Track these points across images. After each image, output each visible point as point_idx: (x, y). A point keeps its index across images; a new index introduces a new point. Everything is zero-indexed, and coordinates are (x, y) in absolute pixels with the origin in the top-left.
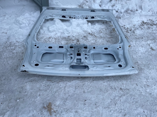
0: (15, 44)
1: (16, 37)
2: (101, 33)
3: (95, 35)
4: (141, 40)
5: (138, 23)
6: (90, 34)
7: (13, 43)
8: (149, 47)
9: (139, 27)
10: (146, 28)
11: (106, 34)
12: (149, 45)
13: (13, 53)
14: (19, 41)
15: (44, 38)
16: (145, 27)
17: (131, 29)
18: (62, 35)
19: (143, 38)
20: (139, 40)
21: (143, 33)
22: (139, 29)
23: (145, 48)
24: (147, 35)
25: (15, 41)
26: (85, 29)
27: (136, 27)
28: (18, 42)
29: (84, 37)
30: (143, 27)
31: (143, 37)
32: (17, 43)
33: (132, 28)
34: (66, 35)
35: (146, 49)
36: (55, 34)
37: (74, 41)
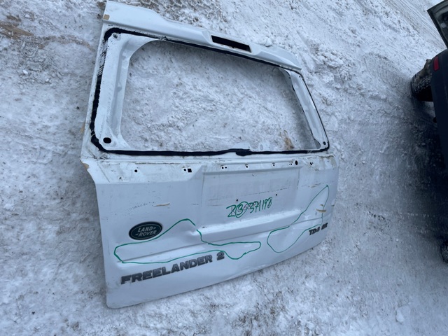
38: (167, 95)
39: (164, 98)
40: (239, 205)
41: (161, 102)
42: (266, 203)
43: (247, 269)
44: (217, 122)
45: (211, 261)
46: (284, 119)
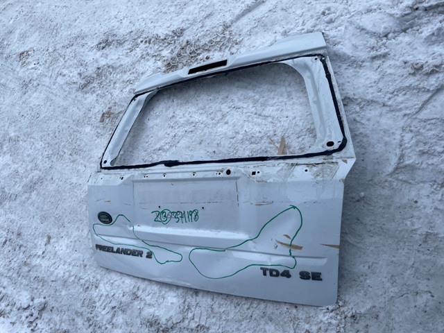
40: (163, 212)
42: (191, 215)
43: (169, 278)
45: (141, 256)
46: (288, 121)
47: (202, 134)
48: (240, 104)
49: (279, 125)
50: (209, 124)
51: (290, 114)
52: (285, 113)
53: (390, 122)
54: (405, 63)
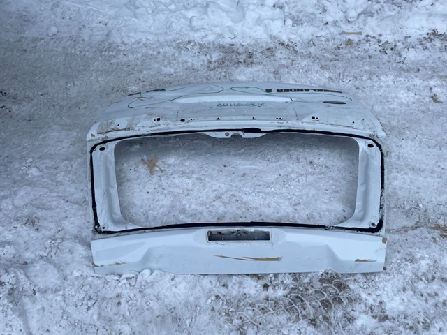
0: (118, 46)
1: (123, 34)
2: (313, 47)
3: (297, 49)
4: (413, 75)
5: (419, 32)
6: (283, 44)
7: (115, 45)
8: (429, 94)
9: (417, 43)
10: (436, 47)
11: (324, 51)
12: (431, 89)
13: (111, 64)
14: (126, 41)
15: (177, 42)
16: (435, 45)
17: (395, 46)
18: (217, 41)
19: (421, 71)
20: (406, 74)
21: (424, 58)
22: (418, 48)
23: (417, 93)
24: (433, 65)
25: (119, 41)
26: (275, 33)
27: (410, 43)
28: (125, 44)
29: (268, 49)
30: (429, 45)
31: (421, 68)
32: (122, 45)
33: (398, 44)
34: (227, 41)
35: (417, 97)
36: (204, 37)
37: (240, 54)
38: (308, 197)
39: (310, 195)
41: (313, 192)
44: (253, 178)
45: (278, 90)
46: (147, 188)
47: (243, 182)
48: (200, 209)
49: (156, 186)
50: (236, 190)
51: (146, 196)
52: (149, 196)
53: (68, 189)
54: (38, 229)
